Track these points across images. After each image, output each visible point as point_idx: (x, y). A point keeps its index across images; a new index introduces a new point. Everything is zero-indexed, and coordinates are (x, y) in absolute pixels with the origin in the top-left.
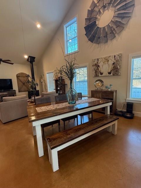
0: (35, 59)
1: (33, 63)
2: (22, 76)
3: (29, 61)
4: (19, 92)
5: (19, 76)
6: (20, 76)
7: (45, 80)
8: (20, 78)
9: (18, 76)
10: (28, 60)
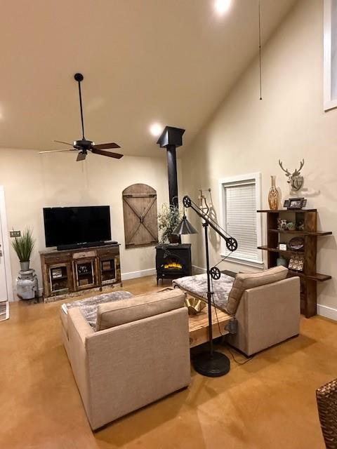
0: (183, 137)
1: (177, 149)
2: (138, 195)
3: (166, 142)
4: (127, 246)
5: (131, 196)
6: (133, 195)
7: (212, 209)
8: (133, 202)
9: (126, 197)
10: (160, 141)
